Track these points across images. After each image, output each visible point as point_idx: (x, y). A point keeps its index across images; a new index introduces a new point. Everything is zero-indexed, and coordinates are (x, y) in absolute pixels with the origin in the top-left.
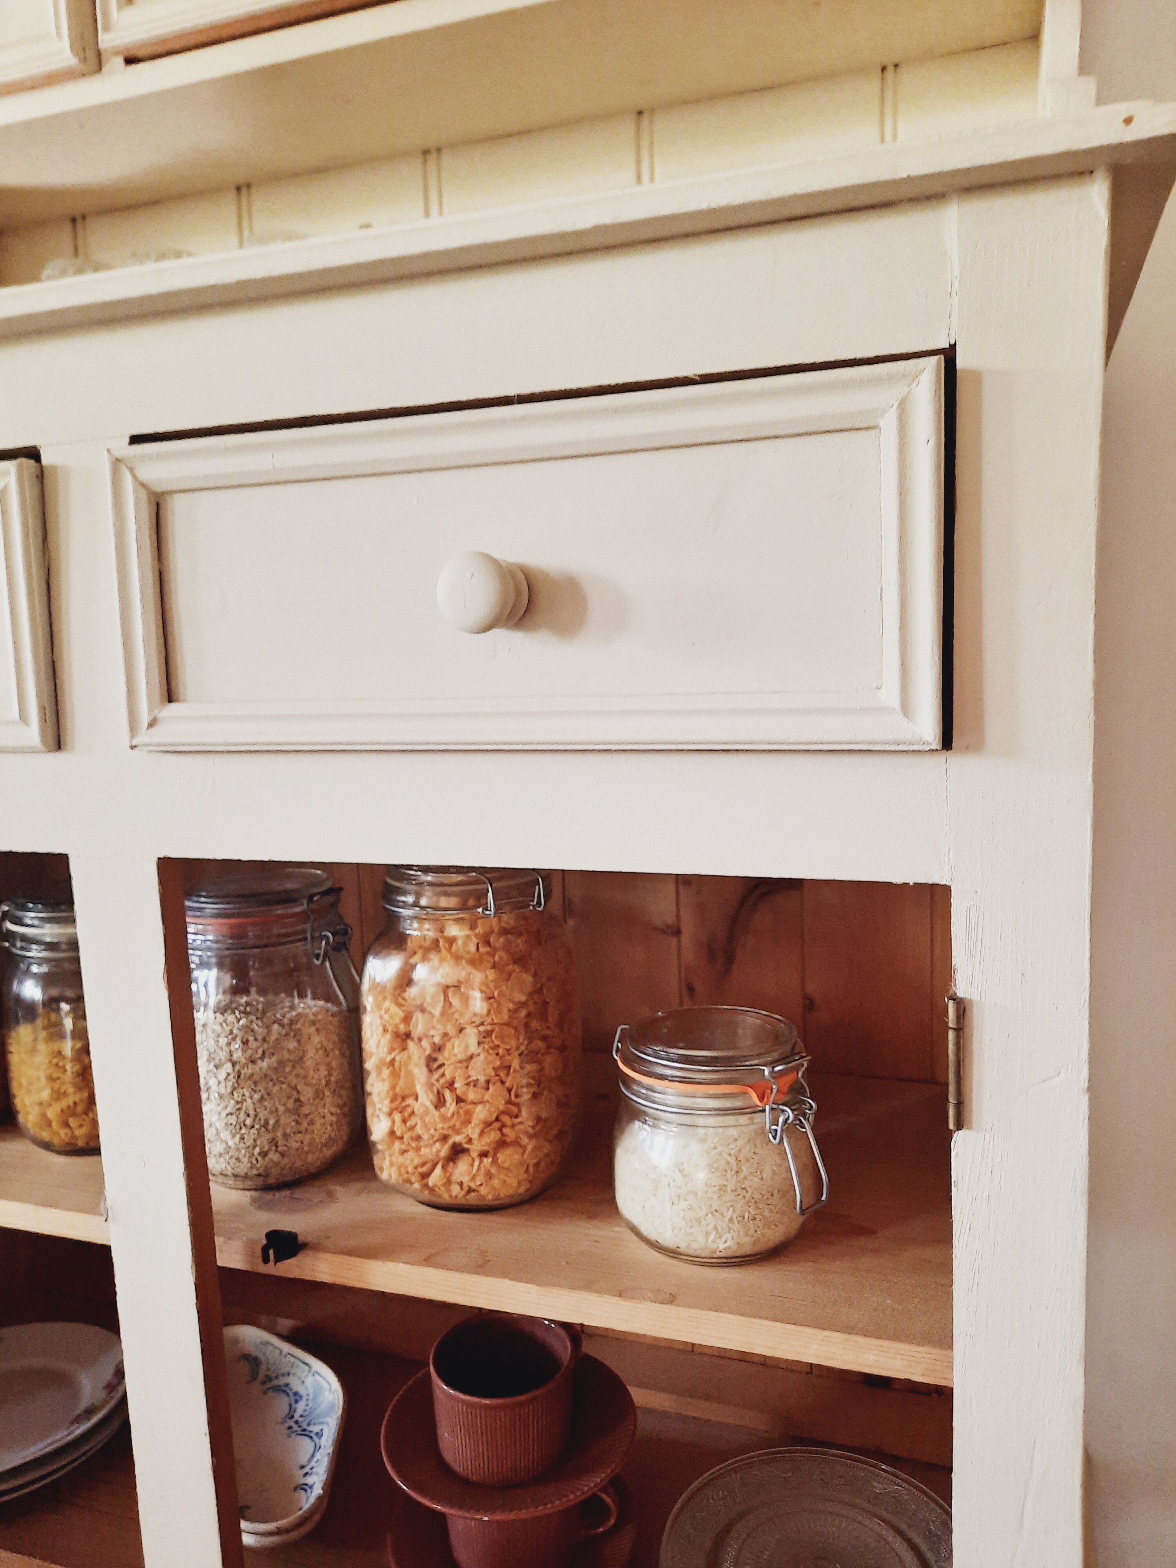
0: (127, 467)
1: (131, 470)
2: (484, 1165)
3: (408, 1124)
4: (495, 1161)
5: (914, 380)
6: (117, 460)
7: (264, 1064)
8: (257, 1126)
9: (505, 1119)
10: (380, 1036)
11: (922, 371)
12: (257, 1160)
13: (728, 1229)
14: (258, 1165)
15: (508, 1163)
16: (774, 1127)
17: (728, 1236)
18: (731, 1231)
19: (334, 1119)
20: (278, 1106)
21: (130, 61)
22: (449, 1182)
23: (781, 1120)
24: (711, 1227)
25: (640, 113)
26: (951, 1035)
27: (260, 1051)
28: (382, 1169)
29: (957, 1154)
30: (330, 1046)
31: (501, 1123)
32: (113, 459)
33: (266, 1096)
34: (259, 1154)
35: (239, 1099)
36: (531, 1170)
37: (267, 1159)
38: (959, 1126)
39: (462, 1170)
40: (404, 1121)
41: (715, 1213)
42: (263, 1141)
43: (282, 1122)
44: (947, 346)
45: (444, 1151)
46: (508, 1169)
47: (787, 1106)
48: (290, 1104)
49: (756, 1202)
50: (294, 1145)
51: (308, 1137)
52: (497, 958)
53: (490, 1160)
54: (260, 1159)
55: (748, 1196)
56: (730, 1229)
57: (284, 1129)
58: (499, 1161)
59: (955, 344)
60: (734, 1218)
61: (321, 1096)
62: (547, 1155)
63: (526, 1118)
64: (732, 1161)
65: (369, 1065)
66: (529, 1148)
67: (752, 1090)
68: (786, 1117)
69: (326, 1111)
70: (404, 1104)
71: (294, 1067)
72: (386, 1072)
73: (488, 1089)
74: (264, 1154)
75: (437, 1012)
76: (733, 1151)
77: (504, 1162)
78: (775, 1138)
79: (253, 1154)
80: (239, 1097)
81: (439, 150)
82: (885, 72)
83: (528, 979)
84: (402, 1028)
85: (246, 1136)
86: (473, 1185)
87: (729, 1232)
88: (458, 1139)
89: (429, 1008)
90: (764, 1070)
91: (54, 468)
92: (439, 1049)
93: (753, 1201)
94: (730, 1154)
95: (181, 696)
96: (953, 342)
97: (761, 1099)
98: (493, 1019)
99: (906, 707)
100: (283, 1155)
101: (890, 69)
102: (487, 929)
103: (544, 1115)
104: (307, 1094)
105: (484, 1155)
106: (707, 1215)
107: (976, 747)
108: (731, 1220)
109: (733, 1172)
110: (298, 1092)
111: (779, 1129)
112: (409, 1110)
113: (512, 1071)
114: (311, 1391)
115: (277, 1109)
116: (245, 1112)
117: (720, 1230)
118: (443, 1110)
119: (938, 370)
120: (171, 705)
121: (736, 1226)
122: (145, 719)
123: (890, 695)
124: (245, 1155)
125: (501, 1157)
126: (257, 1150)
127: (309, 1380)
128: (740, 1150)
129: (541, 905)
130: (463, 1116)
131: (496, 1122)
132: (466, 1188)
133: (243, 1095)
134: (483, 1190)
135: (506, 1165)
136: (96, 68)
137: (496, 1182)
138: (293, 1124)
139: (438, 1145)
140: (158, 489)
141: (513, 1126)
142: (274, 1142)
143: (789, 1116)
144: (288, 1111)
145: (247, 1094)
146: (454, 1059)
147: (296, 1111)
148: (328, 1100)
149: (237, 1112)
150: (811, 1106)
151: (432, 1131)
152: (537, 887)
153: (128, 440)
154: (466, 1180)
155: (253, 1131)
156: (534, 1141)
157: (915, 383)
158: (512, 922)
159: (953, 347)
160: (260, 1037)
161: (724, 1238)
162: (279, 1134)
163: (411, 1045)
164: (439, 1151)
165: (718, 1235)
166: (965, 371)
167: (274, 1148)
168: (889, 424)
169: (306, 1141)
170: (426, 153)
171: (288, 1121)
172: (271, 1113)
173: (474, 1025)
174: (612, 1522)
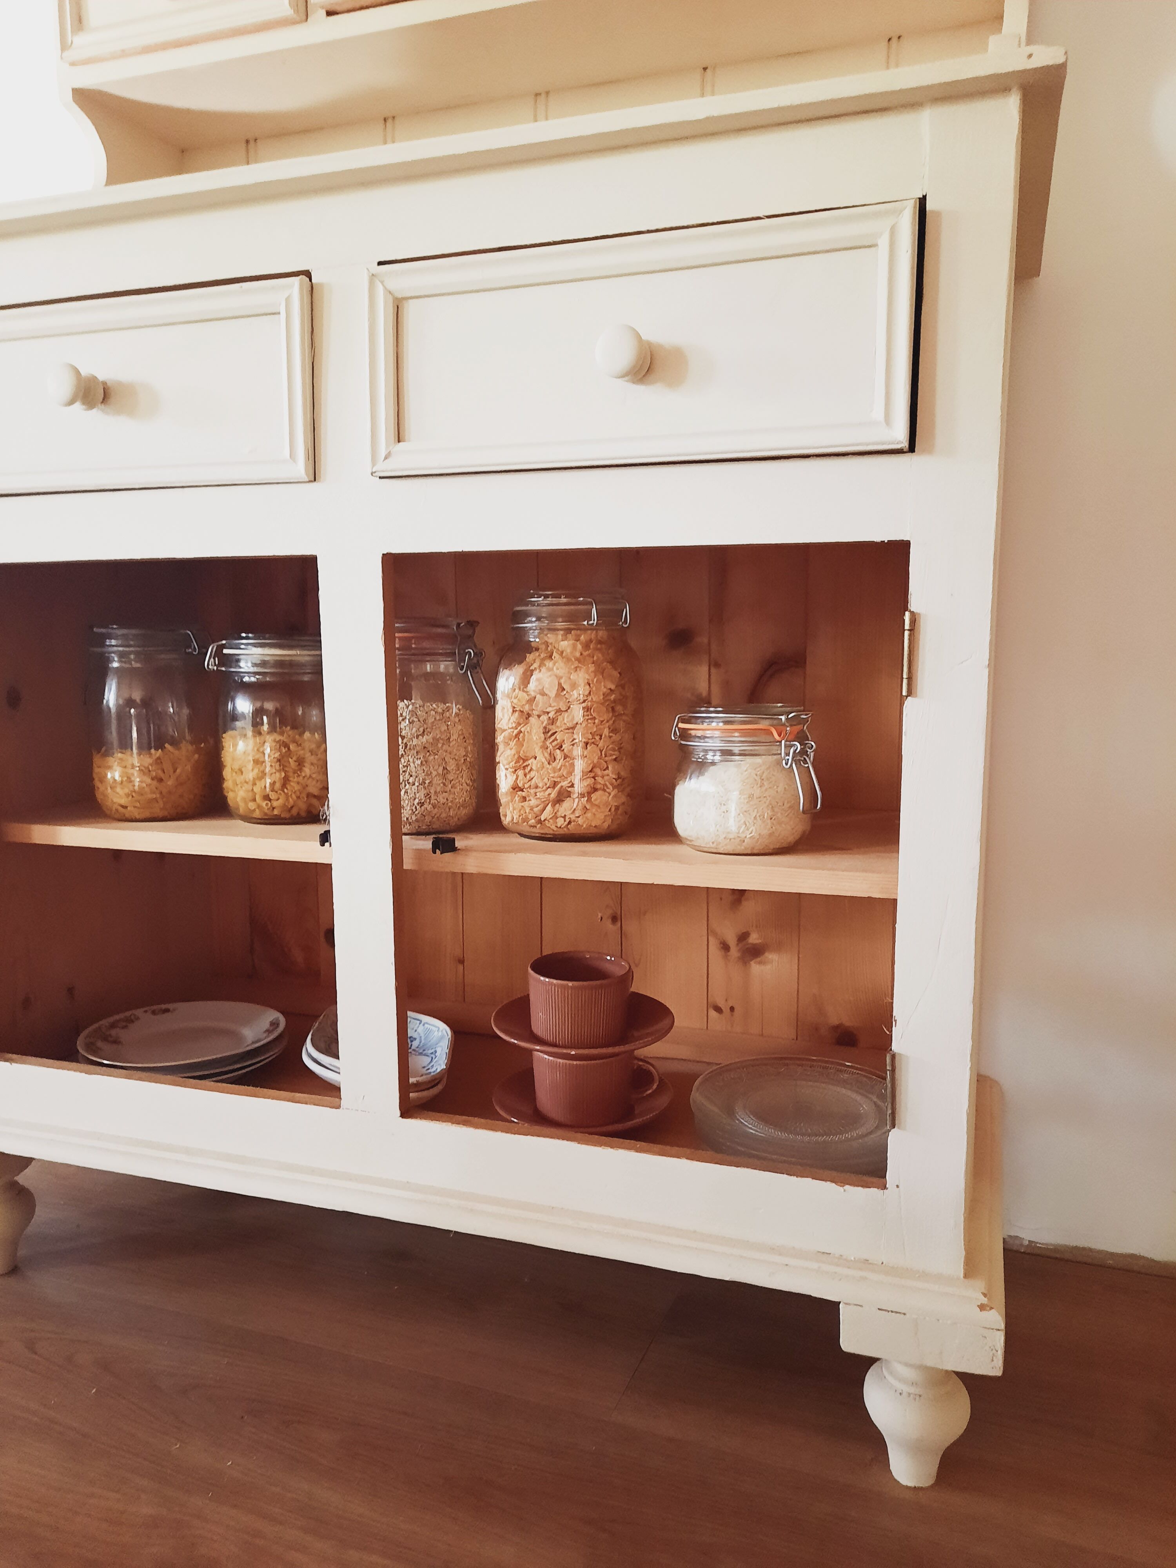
0: (380, 281)
1: (382, 282)
2: (582, 803)
3: (528, 777)
4: (589, 800)
5: (900, 214)
6: (373, 275)
7: (424, 739)
8: (417, 784)
9: (598, 771)
10: (510, 714)
11: (905, 208)
12: (416, 807)
13: (753, 823)
14: (417, 812)
15: (599, 801)
16: (787, 757)
17: (753, 828)
18: (755, 825)
19: (468, 788)
20: (432, 771)
21: (330, 13)
22: (555, 817)
23: (792, 751)
24: (742, 821)
25: (705, 69)
26: (907, 633)
27: (421, 729)
28: (505, 816)
29: (907, 714)
30: (467, 735)
31: (594, 774)
32: (371, 275)
33: (424, 763)
34: (418, 804)
35: (405, 764)
36: (613, 809)
37: (423, 808)
38: (910, 693)
39: (566, 808)
40: (525, 775)
41: (745, 813)
42: (421, 795)
43: (434, 782)
44: (921, 197)
45: (554, 794)
46: (598, 806)
47: (794, 741)
48: (440, 770)
49: (772, 807)
50: (442, 801)
51: (451, 796)
52: (595, 658)
53: (586, 799)
54: (418, 807)
55: (768, 802)
56: (754, 823)
57: (435, 788)
58: (592, 800)
59: (926, 195)
60: (757, 816)
61: (461, 770)
62: (623, 803)
63: (611, 773)
64: (758, 778)
65: (500, 739)
66: (613, 794)
67: (774, 729)
68: (796, 748)
69: (463, 781)
70: (525, 764)
71: (443, 744)
72: (513, 744)
73: (587, 748)
74: (421, 804)
75: (553, 694)
76: (758, 773)
77: (596, 800)
78: (787, 764)
79: (414, 804)
80: (405, 762)
81: (547, 93)
82: (891, 42)
83: (616, 674)
84: (527, 708)
85: (409, 791)
86: (573, 817)
87: (754, 825)
88: (565, 784)
89: (547, 692)
90: (781, 719)
91: (321, 285)
92: (553, 721)
93: (771, 806)
94: (756, 775)
95: (406, 438)
96: (925, 194)
97: (780, 736)
98: (592, 698)
99: (888, 419)
100: (434, 807)
101: (894, 41)
102: (588, 638)
103: (622, 773)
104: (452, 766)
105: (582, 795)
106: (739, 815)
107: (929, 450)
108: (755, 818)
109: (758, 785)
110: (446, 763)
111: (790, 758)
112: (529, 768)
113: (603, 736)
114: (422, 1035)
115: (431, 773)
116: (409, 774)
117: (748, 824)
118: (554, 764)
119: (915, 207)
120: (400, 443)
121: (759, 822)
122: (383, 453)
123: (878, 413)
124: (408, 804)
125: (594, 796)
126: (417, 801)
127: (421, 1029)
128: (763, 772)
129: (626, 624)
130: (568, 768)
131: (591, 772)
132: (568, 820)
133: (409, 761)
134: (580, 821)
135: (597, 803)
136: (304, 17)
137: (589, 815)
138: (442, 785)
139: (549, 790)
140: (399, 295)
141: (603, 777)
142: (428, 795)
143: (797, 748)
144: (438, 774)
145: (411, 760)
146: (564, 727)
147: (444, 776)
148: (465, 774)
149: (404, 774)
150: (812, 746)
151: (546, 780)
152: (625, 610)
153: (377, 264)
154: (568, 813)
155: (415, 787)
156: (616, 791)
157: (901, 215)
158: (605, 637)
159: (924, 197)
160: (421, 720)
161: (750, 830)
162: (432, 791)
163: (533, 720)
164: (550, 794)
165: (746, 828)
166: (932, 212)
167: (428, 801)
168: (884, 242)
169: (450, 799)
170: (537, 95)
171: (437, 781)
172: (427, 775)
173: (578, 702)
174: (655, 1086)
